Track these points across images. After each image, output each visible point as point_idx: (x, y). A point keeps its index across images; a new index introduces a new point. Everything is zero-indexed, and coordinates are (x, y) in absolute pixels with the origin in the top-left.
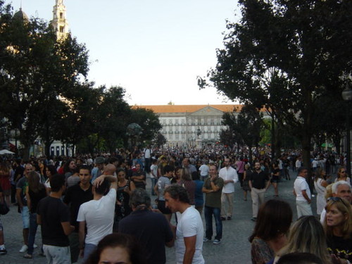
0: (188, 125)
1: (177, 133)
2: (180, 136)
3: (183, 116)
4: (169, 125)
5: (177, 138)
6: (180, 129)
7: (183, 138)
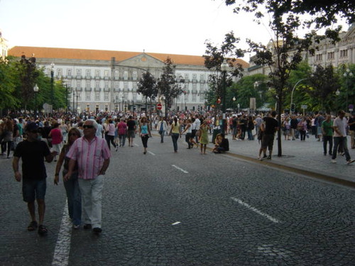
0: (114, 80)
1: (98, 91)
2: (102, 95)
3: (106, 66)
4: (86, 79)
5: (97, 98)
6: (102, 84)
7: (106, 98)
